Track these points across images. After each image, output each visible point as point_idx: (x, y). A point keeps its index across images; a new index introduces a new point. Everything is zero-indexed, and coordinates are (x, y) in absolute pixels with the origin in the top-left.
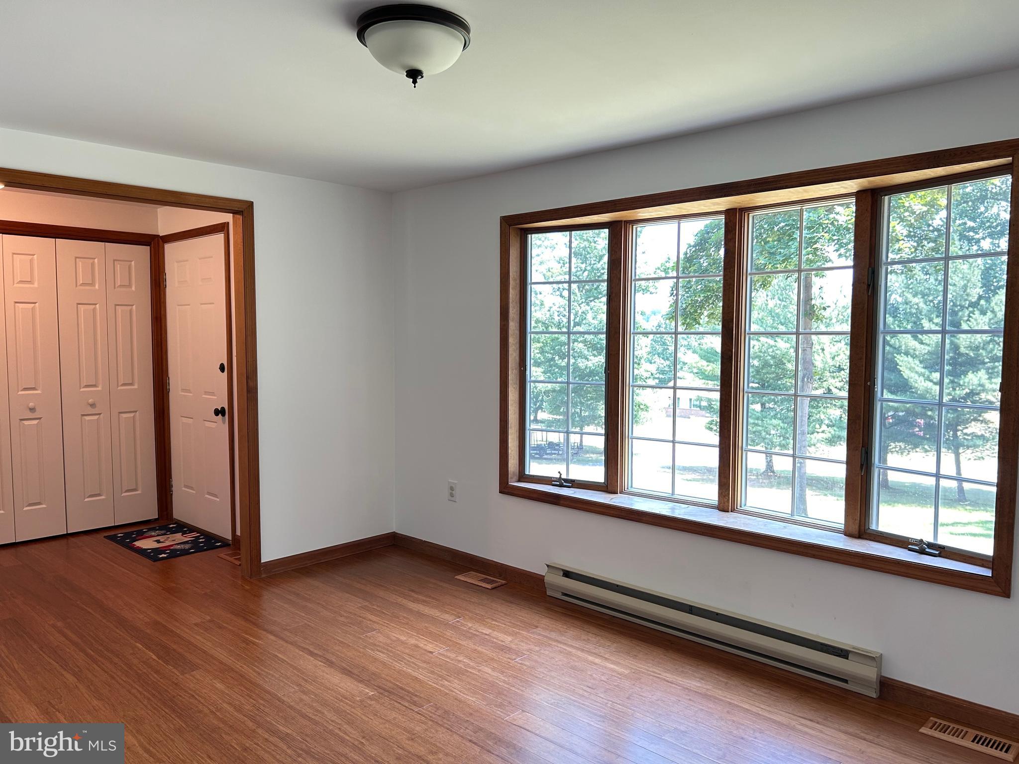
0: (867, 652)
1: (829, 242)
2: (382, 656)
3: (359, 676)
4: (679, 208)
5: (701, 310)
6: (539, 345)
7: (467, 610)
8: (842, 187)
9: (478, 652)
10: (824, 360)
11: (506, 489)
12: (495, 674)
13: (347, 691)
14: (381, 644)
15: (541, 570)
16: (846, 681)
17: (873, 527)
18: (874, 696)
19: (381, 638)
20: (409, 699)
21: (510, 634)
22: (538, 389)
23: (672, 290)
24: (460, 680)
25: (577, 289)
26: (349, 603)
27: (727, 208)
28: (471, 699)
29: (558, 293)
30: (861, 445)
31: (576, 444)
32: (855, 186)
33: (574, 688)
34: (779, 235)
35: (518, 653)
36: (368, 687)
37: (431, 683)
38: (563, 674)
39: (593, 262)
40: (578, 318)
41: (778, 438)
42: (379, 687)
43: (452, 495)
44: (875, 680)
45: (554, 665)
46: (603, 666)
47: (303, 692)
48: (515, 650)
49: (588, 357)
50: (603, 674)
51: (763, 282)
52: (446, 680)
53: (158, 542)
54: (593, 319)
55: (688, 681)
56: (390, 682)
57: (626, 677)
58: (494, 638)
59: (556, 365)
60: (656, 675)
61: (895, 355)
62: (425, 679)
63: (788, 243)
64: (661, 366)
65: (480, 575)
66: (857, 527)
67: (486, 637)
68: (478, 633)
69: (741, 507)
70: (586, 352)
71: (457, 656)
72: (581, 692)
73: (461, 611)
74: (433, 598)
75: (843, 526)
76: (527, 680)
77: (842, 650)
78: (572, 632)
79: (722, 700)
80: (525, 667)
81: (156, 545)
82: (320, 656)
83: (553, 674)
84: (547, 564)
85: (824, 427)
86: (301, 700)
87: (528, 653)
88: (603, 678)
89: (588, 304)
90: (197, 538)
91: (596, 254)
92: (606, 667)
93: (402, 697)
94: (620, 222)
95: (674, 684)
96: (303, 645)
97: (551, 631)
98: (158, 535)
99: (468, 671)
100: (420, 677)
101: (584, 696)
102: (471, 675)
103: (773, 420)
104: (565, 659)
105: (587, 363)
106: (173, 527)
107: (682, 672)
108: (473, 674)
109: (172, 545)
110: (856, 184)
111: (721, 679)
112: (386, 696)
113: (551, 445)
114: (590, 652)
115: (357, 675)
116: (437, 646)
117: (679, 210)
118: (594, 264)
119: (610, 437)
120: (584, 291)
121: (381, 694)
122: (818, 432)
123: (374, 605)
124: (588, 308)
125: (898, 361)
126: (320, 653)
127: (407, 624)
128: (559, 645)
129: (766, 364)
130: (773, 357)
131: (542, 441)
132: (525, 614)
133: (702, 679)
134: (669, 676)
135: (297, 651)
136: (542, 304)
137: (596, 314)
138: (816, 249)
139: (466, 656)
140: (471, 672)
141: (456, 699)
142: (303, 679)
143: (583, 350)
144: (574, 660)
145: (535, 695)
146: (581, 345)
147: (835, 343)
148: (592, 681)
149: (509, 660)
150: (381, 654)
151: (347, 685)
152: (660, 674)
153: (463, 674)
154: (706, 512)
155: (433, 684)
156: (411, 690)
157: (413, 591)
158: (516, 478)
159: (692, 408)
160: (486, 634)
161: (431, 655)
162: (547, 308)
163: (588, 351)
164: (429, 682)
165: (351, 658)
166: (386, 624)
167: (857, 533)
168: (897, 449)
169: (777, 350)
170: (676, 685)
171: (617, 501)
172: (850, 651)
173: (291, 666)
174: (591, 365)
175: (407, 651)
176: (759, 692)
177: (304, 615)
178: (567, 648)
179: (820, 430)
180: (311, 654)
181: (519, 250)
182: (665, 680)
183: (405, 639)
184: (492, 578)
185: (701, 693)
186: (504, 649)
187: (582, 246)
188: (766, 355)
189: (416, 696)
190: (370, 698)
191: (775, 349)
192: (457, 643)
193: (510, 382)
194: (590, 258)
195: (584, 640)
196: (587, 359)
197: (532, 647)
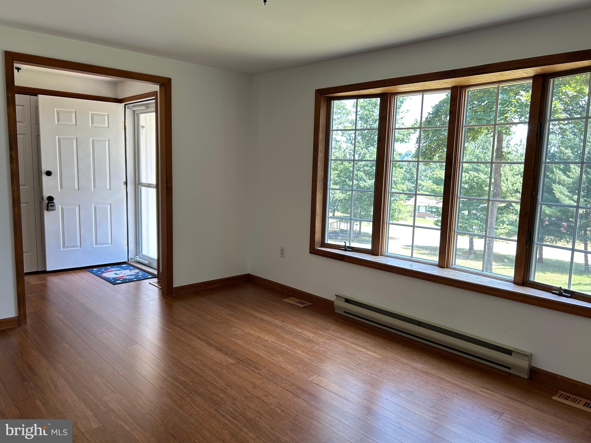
0: (523, 352)
1: (514, 113)
2: (239, 342)
3: (226, 352)
4: (423, 85)
5: (434, 153)
6: (337, 172)
7: (289, 318)
8: (524, 73)
9: (295, 342)
10: (507, 186)
11: (313, 251)
12: (303, 354)
13: (219, 360)
14: (239, 335)
15: (332, 298)
16: (509, 368)
17: (531, 279)
18: (526, 377)
19: (240, 332)
20: (253, 365)
21: (313, 333)
22: (336, 198)
23: (418, 140)
24: (283, 356)
25: (361, 140)
26: (222, 312)
27: (452, 86)
28: (289, 367)
29: (350, 141)
30: (527, 230)
31: (357, 231)
32: (533, 72)
33: (348, 364)
34: (484, 108)
35: (317, 343)
36: (231, 358)
37: (266, 358)
38: (343, 356)
39: (371, 123)
40: (361, 157)
41: (477, 231)
42: (237, 358)
43: (282, 254)
44: (527, 368)
45: (337, 351)
46: (366, 353)
47: (194, 359)
48: (315, 342)
49: (366, 180)
50: (366, 357)
51: (473, 137)
52: (275, 356)
53: (116, 274)
54: (370, 157)
55: (415, 364)
56: (244, 356)
57: (379, 359)
58: (303, 334)
59: (347, 185)
60: (397, 360)
61: (552, 184)
62: (264, 355)
63: (489, 113)
64: (409, 187)
65: (297, 299)
66: (521, 279)
67: (299, 334)
68: (294, 332)
69: (452, 265)
70: (365, 178)
71: (282, 344)
72: (352, 367)
73: (285, 319)
74: (270, 311)
75: (513, 278)
76: (321, 358)
77: (508, 350)
78: (349, 333)
79: (435, 376)
80: (321, 351)
81: (115, 276)
82: (204, 340)
83: (337, 356)
84: (336, 294)
85: (505, 226)
86: (193, 363)
87: (323, 344)
88: (366, 360)
89: (367, 148)
90: (138, 273)
91: (373, 118)
92: (367, 354)
93: (250, 365)
94: (387, 93)
95: (407, 365)
96: (195, 334)
97: (336, 332)
98: (116, 271)
99: (288, 352)
100: (260, 354)
101: (354, 369)
102: (289, 354)
103: (475, 220)
104: (344, 348)
105: (365, 183)
106: (125, 267)
107: (413, 359)
108: (291, 354)
109: (124, 276)
110: (533, 71)
111: (435, 363)
112: (240, 363)
113: (342, 231)
114: (358, 345)
115: (225, 351)
116: (271, 337)
117: (423, 86)
118: (372, 125)
119: (376, 222)
120: (365, 141)
121: (238, 362)
122: (501, 229)
123: (236, 313)
124: (367, 151)
125: (553, 188)
126: (204, 338)
127: (254, 324)
128: (341, 340)
129: (472, 187)
130: (477, 183)
131: (337, 229)
132: (322, 323)
133: (424, 363)
134: (404, 360)
135: (191, 336)
136: (340, 148)
137: (371, 154)
138: (507, 117)
139: (287, 344)
140: (289, 353)
141: (280, 367)
142: (195, 352)
143: (363, 176)
144: (349, 349)
145: (326, 367)
146: (362, 173)
147: (515, 176)
148: (359, 361)
149: (312, 347)
150: (239, 340)
151: (219, 356)
152: (399, 359)
153: (285, 354)
154: (431, 268)
155: (268, 358)
156: (255, 361)
157: (259, 307)
158: (319, 245)
159: (427, 212)
160: (299, 332)
161: (267, 342)
162: (343, 150)
163: (366, 177)
164: (266, 357)
165: (222, 342)
166: (242, 324)
167: (521, 282)
168: (549, 240)
169: (479, 179)
170: (408, 365)
171: (379, 260)
172: (513, 351)
173: (188, 345)
174: (368, 185)
175: (254, 339)
176: (457, 372)
177: (196, 317)
178: (346, 342)
179: (503, 228)
180: (200, 339)
181: (326, 110)
182: (402, 362)
183: (253, 332)
184: (304, 302)
185: (422, 371)
186: (309, 341)
187: (365, 113)
188: (472, 181)
189: (258, 364)
190: (231, 364)
191: (478, 178)
192: (282, 336)
193: (318, 189)
194: (370, 121)
195: (356, 338)
196: (366, 182)
197: (325, 340)
